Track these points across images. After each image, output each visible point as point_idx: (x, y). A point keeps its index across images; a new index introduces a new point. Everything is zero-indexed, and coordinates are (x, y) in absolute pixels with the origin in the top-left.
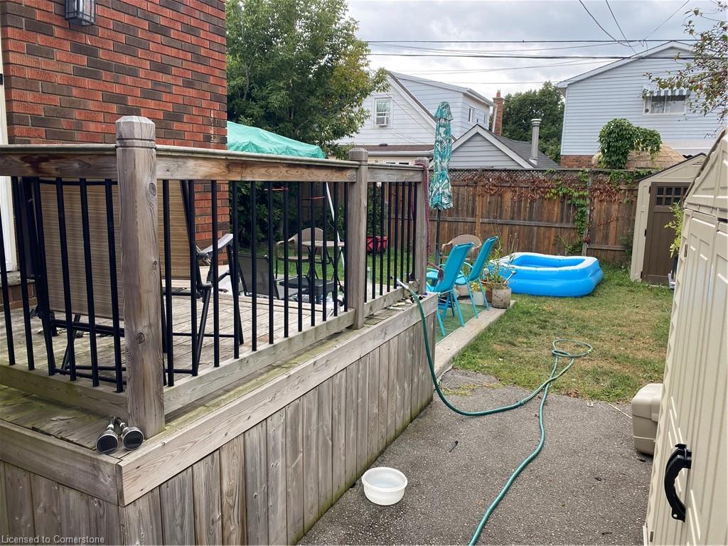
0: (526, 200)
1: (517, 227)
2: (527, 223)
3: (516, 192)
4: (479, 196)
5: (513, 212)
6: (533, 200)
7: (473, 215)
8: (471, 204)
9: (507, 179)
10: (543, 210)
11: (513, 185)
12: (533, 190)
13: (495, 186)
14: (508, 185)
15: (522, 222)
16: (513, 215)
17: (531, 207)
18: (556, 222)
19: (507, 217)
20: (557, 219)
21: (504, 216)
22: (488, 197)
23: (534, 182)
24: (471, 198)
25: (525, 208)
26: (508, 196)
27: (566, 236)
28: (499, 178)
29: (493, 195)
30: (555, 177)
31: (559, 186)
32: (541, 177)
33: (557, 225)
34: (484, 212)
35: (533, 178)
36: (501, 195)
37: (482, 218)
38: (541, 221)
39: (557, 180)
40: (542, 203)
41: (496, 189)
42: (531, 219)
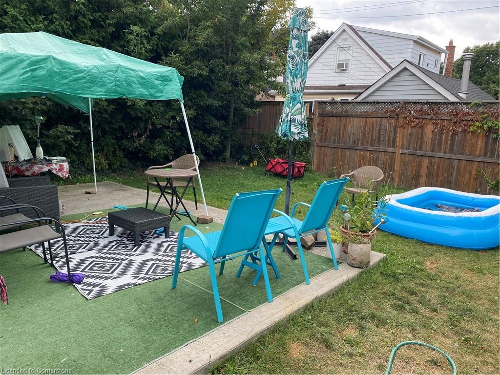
0: (448, 133)
1: (437, 159)
2: (447, 156)
3: (437, 124)
4: (400, 127)
5: (433, 144)
6: (455, 133)
7: (394, 146)
8: (392, 135)
9: (429, 112)
10: (465, 143)
11: (434, 118)
12: (456, 123)
13: (416, 118)
14: (430, 117)
15: (442, 155)
16: (434, 147)
17: (453, 140)
18: (480, 156)
19: (427, 149)
20: (480, 153)
21: (424, 148)
22: (409, 129)
23: (457, 115)
24: (392, 129)
25: (446, 140)
26: (429, 128)
27: (489, 170)
28: (421, 110)
29: (414, 126)
30: (481, 109)
31: (484, 119)
32: (465, 109)
33: (480, 160)
34: (405, 143)
35: (456, 111)
36: (422, 128)
37: (402, 148)
38: (462, 154)
39: (483, 113)
40: (465, 136)
41: (417, 121)
42: (451, 151)
